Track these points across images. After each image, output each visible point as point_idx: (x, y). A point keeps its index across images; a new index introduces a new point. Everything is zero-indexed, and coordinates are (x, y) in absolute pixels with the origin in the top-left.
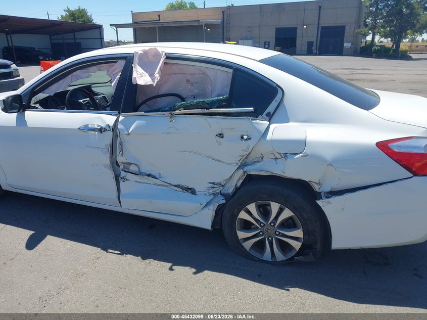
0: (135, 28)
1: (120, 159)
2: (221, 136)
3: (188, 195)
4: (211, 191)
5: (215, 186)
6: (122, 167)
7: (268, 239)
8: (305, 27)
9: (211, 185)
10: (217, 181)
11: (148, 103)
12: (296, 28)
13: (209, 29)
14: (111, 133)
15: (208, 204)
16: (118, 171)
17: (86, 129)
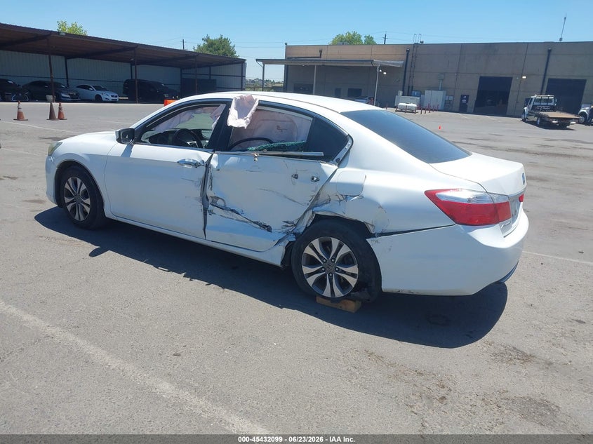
0: (288, 66)
1: (210, 193)
2: (296, 176)
3: (265, 232)
4: (284, 230)
5: (289, 225)
6: (210, 201)
7: (329, 275)
8: (524, 77)
9: (285, 224)
10: (290, 220)
11: (241, 144)
12: (511, 79)
13: (385, 73)
14: (204, 168)
15: (280, 241)
16: (207, 204)
17: (182, 163)
